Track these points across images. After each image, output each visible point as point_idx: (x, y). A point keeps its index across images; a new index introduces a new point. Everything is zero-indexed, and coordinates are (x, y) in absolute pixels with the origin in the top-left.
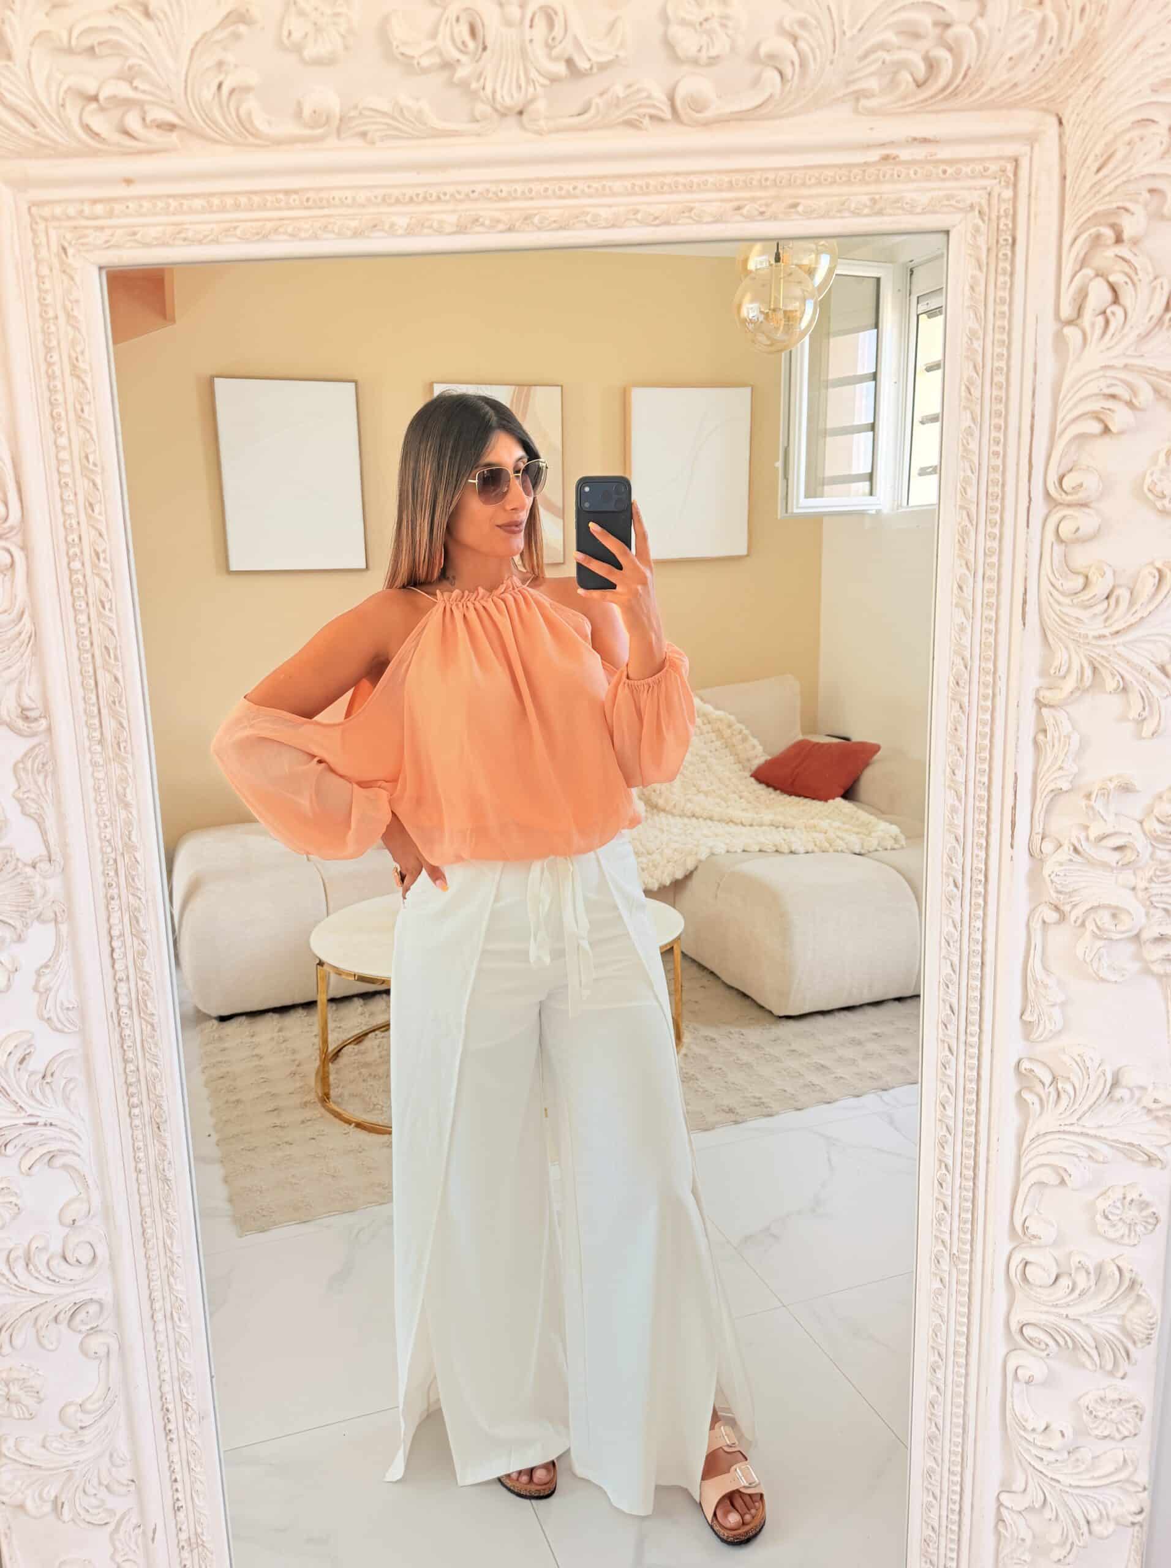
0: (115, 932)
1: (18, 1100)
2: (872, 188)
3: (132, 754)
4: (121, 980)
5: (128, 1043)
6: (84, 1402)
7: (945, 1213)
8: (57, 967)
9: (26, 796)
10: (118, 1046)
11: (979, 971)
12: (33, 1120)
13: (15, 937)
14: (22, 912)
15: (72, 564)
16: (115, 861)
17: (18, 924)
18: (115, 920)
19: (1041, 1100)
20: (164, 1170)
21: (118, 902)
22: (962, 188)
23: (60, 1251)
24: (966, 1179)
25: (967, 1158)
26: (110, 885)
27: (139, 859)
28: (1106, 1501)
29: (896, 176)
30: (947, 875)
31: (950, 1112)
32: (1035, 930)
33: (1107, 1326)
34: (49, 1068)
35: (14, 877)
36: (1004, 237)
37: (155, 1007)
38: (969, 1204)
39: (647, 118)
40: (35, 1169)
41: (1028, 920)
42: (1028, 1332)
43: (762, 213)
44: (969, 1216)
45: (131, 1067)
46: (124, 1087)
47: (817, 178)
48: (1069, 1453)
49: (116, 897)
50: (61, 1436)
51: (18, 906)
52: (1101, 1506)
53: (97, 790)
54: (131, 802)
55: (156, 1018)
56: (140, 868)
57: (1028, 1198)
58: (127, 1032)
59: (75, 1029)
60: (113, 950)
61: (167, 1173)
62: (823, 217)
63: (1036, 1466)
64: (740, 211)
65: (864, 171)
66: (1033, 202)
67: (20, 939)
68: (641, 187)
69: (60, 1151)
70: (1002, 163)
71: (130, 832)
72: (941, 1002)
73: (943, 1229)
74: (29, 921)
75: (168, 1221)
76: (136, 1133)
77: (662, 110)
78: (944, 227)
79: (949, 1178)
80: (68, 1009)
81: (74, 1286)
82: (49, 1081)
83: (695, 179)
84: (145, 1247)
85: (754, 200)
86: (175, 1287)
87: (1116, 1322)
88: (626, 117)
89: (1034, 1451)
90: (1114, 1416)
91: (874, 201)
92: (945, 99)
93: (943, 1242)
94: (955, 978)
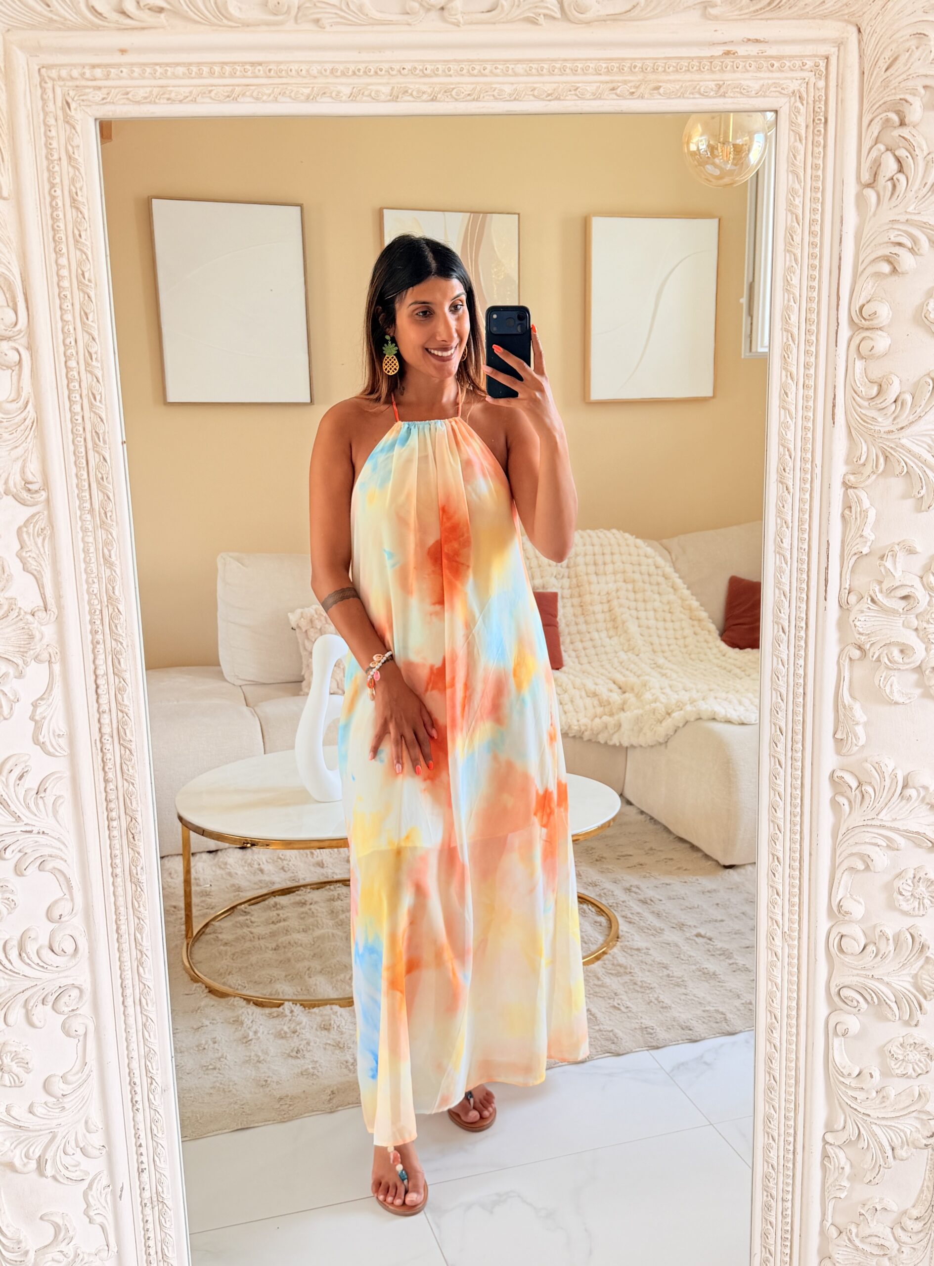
0: (98, 672)
1: (16, 811)
2: (717, 76)
3: (117, 522)
4: (104, 712)
5: (110, 765)
6: (64, 1074)
7: (778, 897)
8: (51, 700)
9: (28, 555)
10: (101, 768)
11: (801, 700)
12: (28, 828)
13: (17, 674)
14: (23, 652)
15: (70, 364)
16: (101, 611)
17: (20, 662)
18: (100, 661)
19: (850, 802)
20: (137, 874)
21: (103, 646)
22: (786, 78)
23: (47, 943)
24: (793, 869)
25: (794, 852)
26: (96, 632)
27: (121, 610)
28: (906, 1129)
29: (735, 67)
30: (777, 623)
31: (780, 814)
32: (843, 665)
33: (903, 982)
34: (43, 784)
35: (17, 622)
36: (820, 117)
37: (133, 735)
38: (797, 890)
39: (542, 16)
40: (27, 872)
41: (839, 657)
42: (845, 993)
43: (633, 93)
44: (796, 900)
45: (111, 786)
46: (105, 804)
47: (674, 67)
48: (877, 1092)
49: (101, 641)
50: (45, 1103)
51: (20, 647)
52: (902, 1134)
53: (86, 551)
54: (116, 562)
55: (133, 744)
56: (122, 619)
57: (842, 882)
58: (109, 756)
59: (64, 752)
60: (97, 687)
61: (139, 876)
62: (680, 97)
63: (852, 1105)
64: (614, 91)
65: (711, 62)
66: (840, 90)
67: (20, 675)
68: (538, 71)
69: (51, 856)
70: (817, 60)
71: (113, 588)
72: (773, 725)
73: (776, 911)
74: (29, 660)
75: (139, 918)
76: (113, 843)
77: (553, 11)
78: (775, 107)
79: (780, 869)
80: (59, 736)
81: (59, 972)
82: (42, 795)
83: (580, 66)
84: (118, 941)
85: (625, 82)
86: (143, 975)
87: (911, 980)
88: (526, 15)
89: (850, 1093)
90: (910, 1057)
91: (719, 87)
92: (771, 10)
93: (776, 922)
94: (783, 706)
